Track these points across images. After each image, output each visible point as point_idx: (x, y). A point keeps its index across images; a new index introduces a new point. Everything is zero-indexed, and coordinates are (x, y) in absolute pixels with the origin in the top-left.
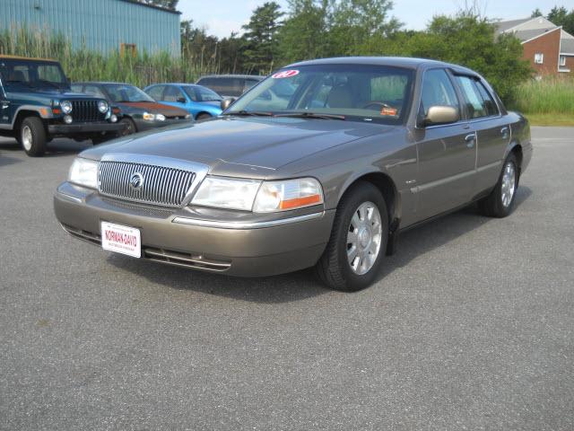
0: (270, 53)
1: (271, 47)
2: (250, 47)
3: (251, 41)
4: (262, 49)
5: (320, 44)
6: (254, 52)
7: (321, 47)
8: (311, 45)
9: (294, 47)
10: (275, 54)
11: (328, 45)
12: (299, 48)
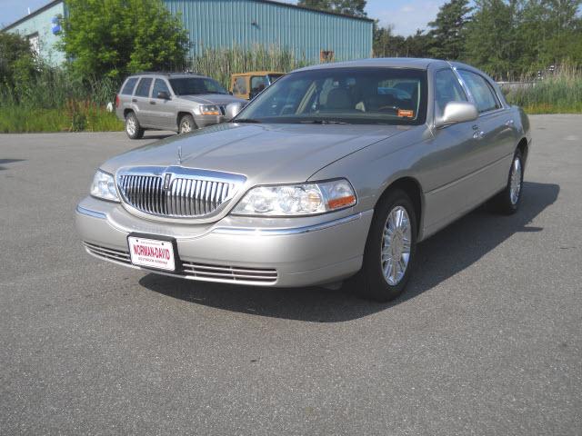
0: (457, 50)
1: (457, 44)
2: (435, 45)
3: (437, 38)
4: (448, 45)
5: (506, 41)
6: (440, 49)
7: (508, 44)
8: (497, 43)
9: (480, 45)
10: (462, 50)
11: (515, 42)
12: (485, 46)
